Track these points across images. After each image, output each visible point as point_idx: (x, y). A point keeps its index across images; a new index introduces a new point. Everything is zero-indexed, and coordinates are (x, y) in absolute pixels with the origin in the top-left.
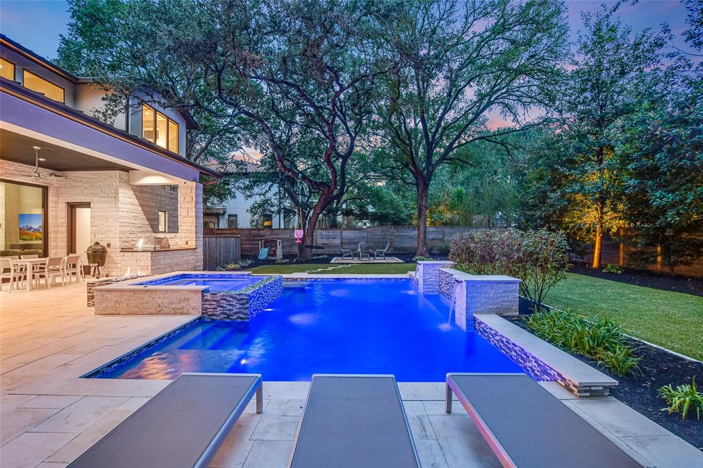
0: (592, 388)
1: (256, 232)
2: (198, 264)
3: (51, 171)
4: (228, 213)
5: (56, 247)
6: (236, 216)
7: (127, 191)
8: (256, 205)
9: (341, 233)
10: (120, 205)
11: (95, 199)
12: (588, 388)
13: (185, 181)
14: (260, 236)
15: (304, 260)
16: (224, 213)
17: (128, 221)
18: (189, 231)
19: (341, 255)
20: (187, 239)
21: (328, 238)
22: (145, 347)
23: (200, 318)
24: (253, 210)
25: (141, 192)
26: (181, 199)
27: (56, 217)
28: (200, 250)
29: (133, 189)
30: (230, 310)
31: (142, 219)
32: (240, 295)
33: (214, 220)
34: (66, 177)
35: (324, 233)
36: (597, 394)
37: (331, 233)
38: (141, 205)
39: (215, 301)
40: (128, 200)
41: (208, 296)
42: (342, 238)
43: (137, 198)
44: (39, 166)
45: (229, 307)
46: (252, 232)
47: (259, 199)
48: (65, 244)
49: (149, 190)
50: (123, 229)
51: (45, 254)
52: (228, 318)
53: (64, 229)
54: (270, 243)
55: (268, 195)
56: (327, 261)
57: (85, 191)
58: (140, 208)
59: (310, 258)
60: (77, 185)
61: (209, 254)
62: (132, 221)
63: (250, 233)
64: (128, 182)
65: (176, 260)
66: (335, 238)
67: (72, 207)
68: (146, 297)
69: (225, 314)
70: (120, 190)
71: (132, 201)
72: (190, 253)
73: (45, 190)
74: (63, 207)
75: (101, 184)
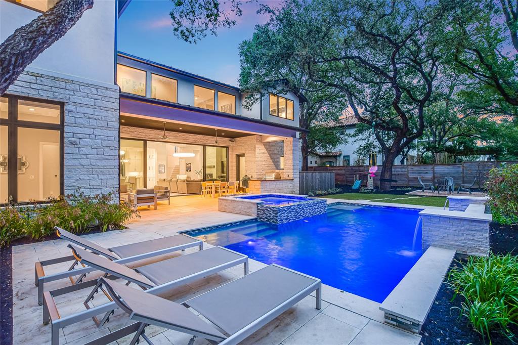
0: (399, 319)
1: (357, 168)
2: (295, 190)
3: (229, 139)
4: (343, 155)
5: (232, 177)
6: (349, 156)
7: (261, 146)
8: (361, 148)
9: (433, 168)
10: (257, 154)
11: (247, 152)
12: (395, 318)
13: (286, 137)
14: (360, 171)
15: (382, 191)
16: (340, 155)
17: (261, 163)
18: (289, 169)
19: (421, 188)
20: (288, 174)
21: (420, 173)
22: (215, 227)
23: (256, 219)
24: (360, 151)
25: (269, 146)
26: (285, 149)
27: (232, 162)
28: (297, 181)
29: (264, 145)
30: (269, 217)
31: (269, 162)
32: (274, 208)
33: (333, 160)
34: (235, 141)
35: (416, 168)
36: (404, 327)
37: (422, 168)
38: (269, 154)
39: (263, 210)
40: (261, 151)
41: (260, 207)
42: (434, 173)
43: (267, 149)
44: (217, 136)
45: (269, 215)
46: (354, 168)
47: (363, 143)
48: (235, 176)
49: (274, 144)
50: (258, 168)
51: (228, 181)
52: (268, 221)
53: (235, 168)
54: (364, 177)
55: (371, 139)
56: (402, 193)
57: (243, 148)
58: (268, 155)
59: (388, 189)
60: (240, 145)
61: (306, 183)
62: (264, 163)
63: (352, 169)
64: (261, 141)
65: (278, 186)
66: (427, 173)
67: (238, 156)
68: (235, 204)
69: (267, 218)
70: (257, 146)
71: (263, 151)
72: (288, 182)
73: (227, 148)
74: (235, 157)
75: (249, 143)
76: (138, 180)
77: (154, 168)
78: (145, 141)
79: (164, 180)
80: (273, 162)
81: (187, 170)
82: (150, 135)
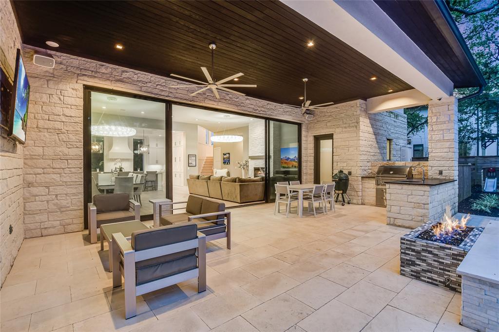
5: (307, 174)
7: (366, 121)
10: (361, 134)
11: (338, 130)
27: (306, 149)
29: (369, 118)
31: (375, 148)
38: (375, 134)
40: (366, 128)
43: (372, 126)
48: (313, 172)
49: (380, 119)
57: (328, 124)
58: (374, 137)
62: (369, 150)
64: (366, 111)
67: (318, 139)
70: (361, 119)
71: (369, 129)
74: (311, 140)
75: (343, 115)
76: (159, 176)
77: (182, 158)
78: (169, 104)
79: (198, 177)
80: (379, 148)
81: (224, 163)
82: (179, 91)
